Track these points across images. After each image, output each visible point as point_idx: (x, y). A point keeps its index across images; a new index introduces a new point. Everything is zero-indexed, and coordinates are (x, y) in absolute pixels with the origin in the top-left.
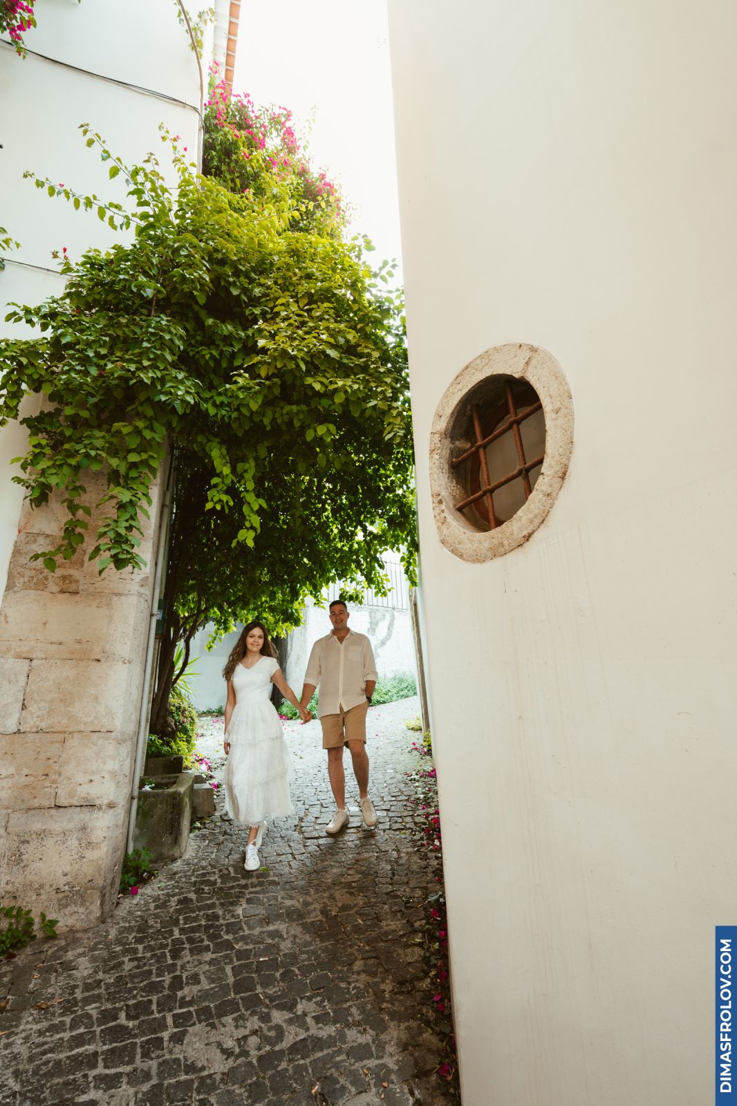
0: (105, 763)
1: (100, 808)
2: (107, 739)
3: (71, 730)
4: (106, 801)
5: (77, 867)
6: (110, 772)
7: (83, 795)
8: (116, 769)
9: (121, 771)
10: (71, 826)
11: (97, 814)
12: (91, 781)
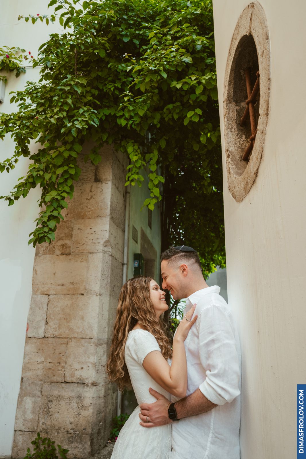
0: (89, 358)
1: (88, 385)
2: (90, 343)
3: (70, 336)
4: (90, 381)
5: (77, 419)
6: (92, 363)
7: (78, 376)
8: (95, 361)
9: (100, 363)
10: (73, 394)
11: (87, 389)
12: (82, 368)
